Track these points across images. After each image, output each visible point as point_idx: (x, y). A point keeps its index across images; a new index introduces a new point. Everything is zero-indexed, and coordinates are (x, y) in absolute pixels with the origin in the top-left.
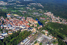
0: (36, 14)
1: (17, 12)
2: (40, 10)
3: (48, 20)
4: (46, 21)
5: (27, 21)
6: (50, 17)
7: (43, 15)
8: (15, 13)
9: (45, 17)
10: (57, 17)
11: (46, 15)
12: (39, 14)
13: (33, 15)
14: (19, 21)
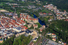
0: (33, 8)
1: (4, 6)
2: (37, 2)
3: (51, 17)
4: (49, 17)
5: (22, 19)
6: (53, 12)
7: (43, 10)
8: (2, 8)
9: (47, 12)
10: (63, 11)
11: (47, 9)
12: (37, 8)
13: (28, 9)
14: (10, 20)
